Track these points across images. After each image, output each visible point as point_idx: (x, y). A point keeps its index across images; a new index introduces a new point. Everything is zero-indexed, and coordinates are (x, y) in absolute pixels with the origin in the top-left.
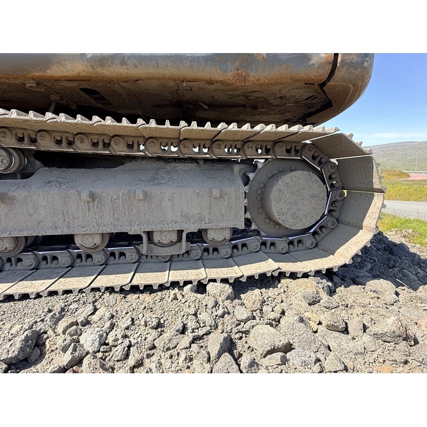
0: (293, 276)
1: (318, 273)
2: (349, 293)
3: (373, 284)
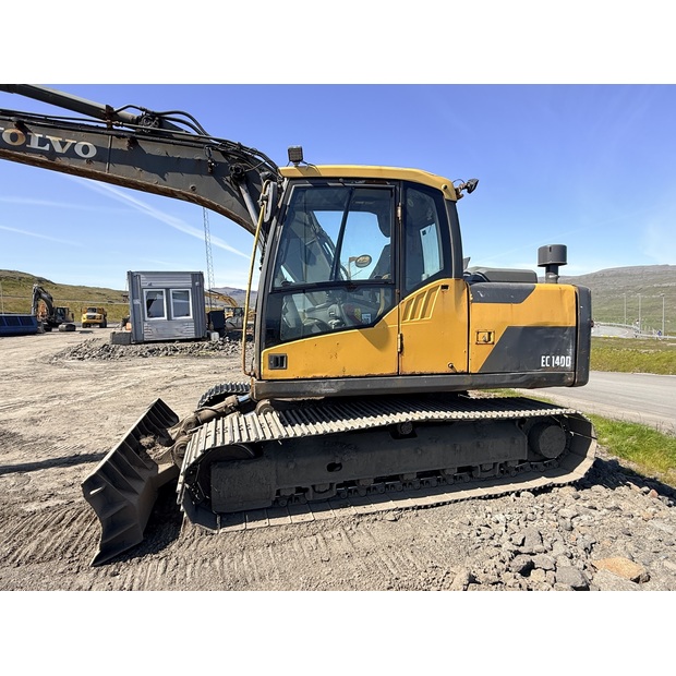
0: (559, 486)
1: (570, 484)
2: (584, 493)
3: (594, 488)
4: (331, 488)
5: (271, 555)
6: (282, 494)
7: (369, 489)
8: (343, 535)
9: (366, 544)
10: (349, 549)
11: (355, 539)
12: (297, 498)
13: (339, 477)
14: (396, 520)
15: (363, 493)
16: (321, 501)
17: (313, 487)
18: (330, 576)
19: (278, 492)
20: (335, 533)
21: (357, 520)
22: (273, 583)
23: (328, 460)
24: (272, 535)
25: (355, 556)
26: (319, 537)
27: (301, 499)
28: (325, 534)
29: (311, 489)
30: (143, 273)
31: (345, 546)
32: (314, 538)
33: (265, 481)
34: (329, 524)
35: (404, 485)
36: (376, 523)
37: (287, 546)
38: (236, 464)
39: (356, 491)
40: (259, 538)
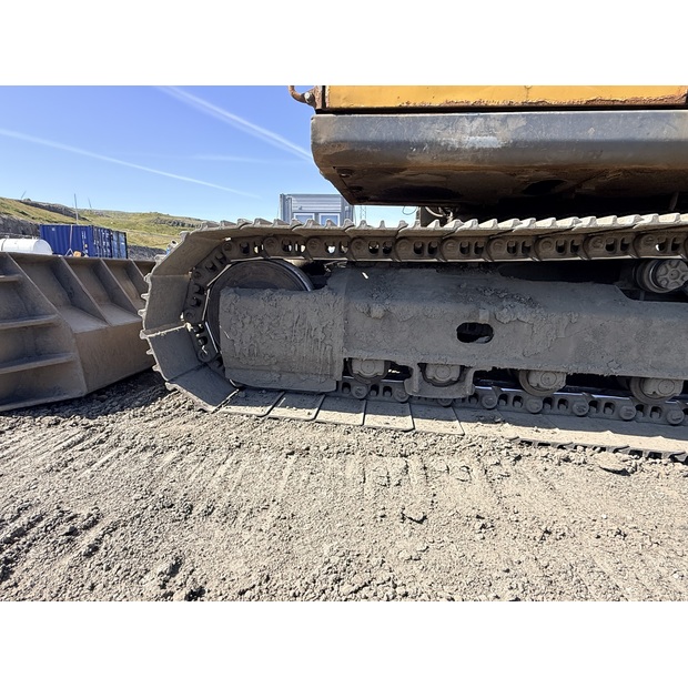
4: (461, 379)
5: (287, 472)
6: (356, 368)
7: (548, 401)
8: (476, 471)
9: (539, 508)
10: (487, 506)
11: (509, 487)
12: (387, 389)
13: (481, 356)
14: (624, 472)
15: (536, 404)
16: (436, 403)
17: (423, 367)
18: (415, 567)
19: (348, 364)
20: (456, 463)
21: (517, 450)
22: (246, 535)
23: (463, 313)
24: (311, 436)
25: (505, 528)
26: (414, 462)
27: (396, 391)
28: (432, 462)
29: (416, 371)
30: (295, 196)
31: (476, 496)
32: (401, 462)
33: (320, 336)
34: (444, 444)
35: (640, 408)
36: (568, 468)
37: (332, 464)
38: (268, 291)
39: (517, 398)
40: (281, 436)
